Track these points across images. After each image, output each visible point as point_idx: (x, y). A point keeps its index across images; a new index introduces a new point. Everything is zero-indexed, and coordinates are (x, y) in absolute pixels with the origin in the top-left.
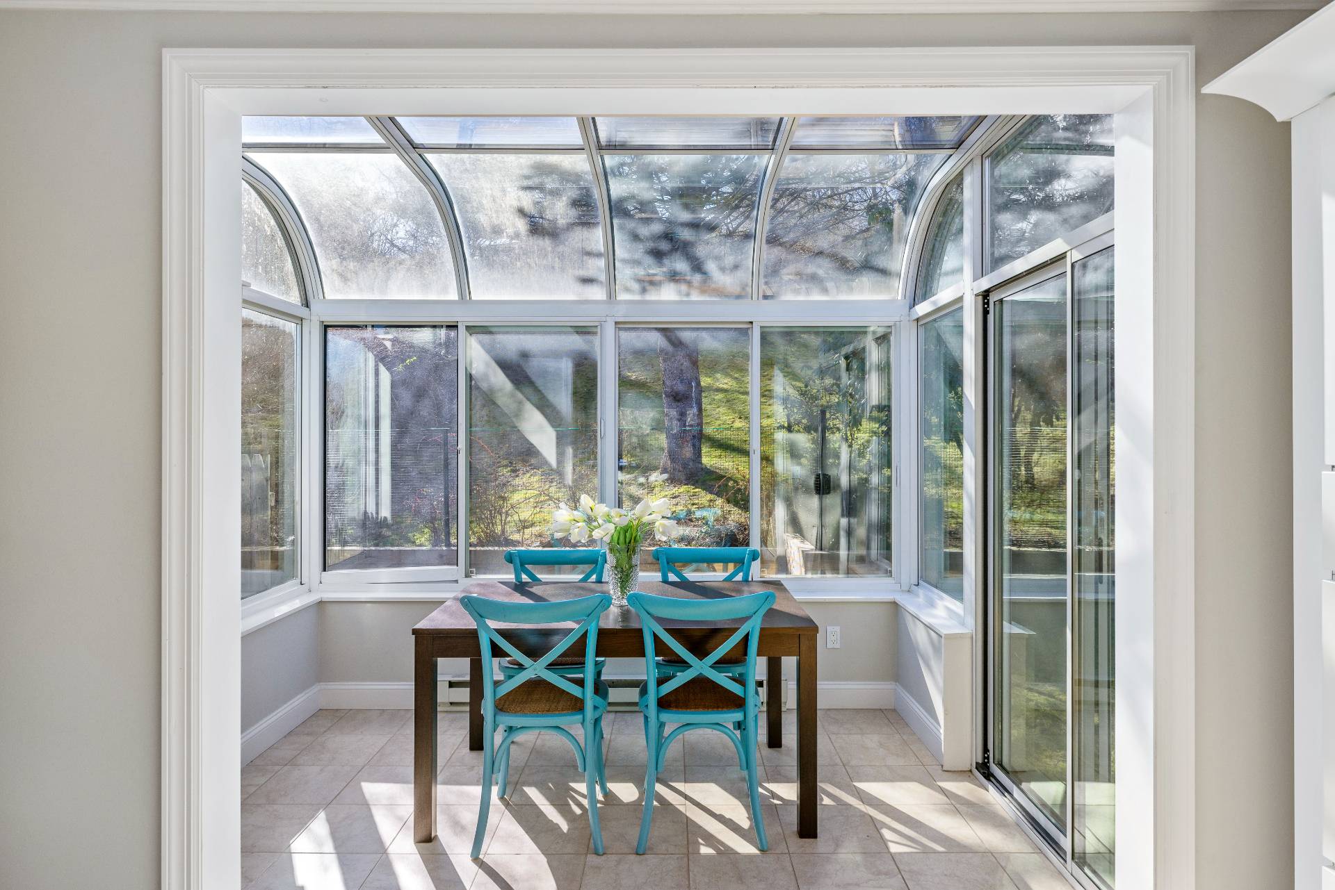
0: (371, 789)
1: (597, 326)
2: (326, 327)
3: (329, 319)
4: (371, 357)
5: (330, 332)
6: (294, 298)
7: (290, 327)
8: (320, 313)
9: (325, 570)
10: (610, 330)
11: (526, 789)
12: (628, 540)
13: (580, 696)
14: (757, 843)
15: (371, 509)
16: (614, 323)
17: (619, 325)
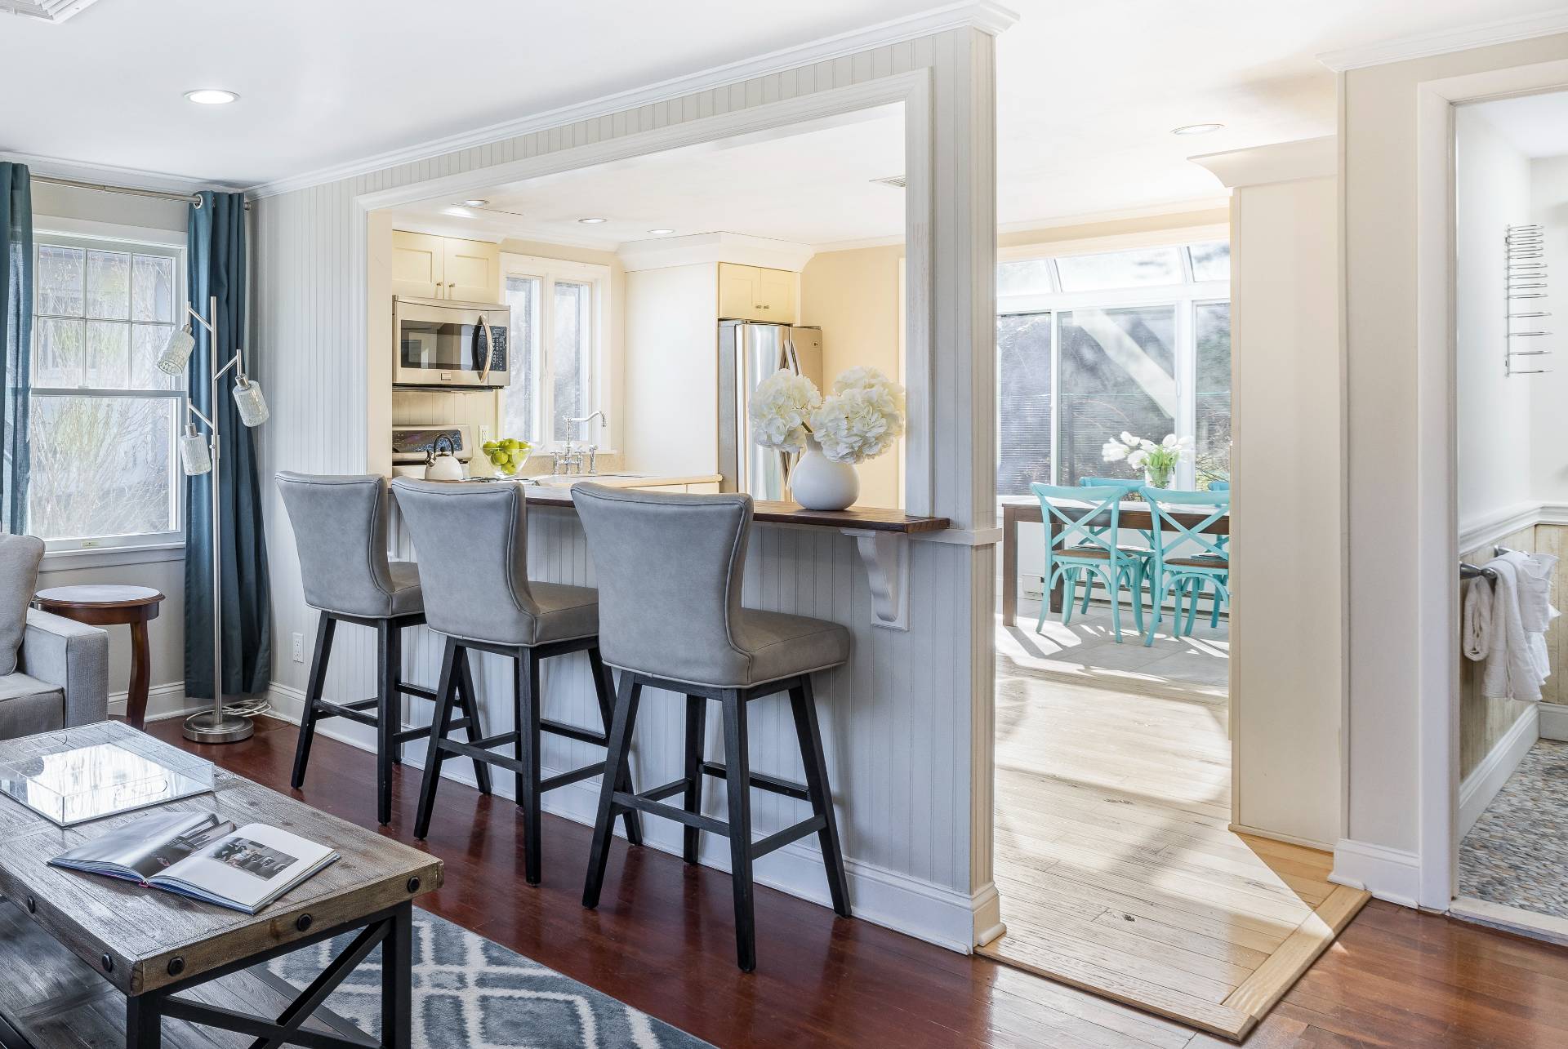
1: (1173, 306)
10: (1187, 308)
11: (1083, 626)
16: (1190, 303)
17: (1196, 303)
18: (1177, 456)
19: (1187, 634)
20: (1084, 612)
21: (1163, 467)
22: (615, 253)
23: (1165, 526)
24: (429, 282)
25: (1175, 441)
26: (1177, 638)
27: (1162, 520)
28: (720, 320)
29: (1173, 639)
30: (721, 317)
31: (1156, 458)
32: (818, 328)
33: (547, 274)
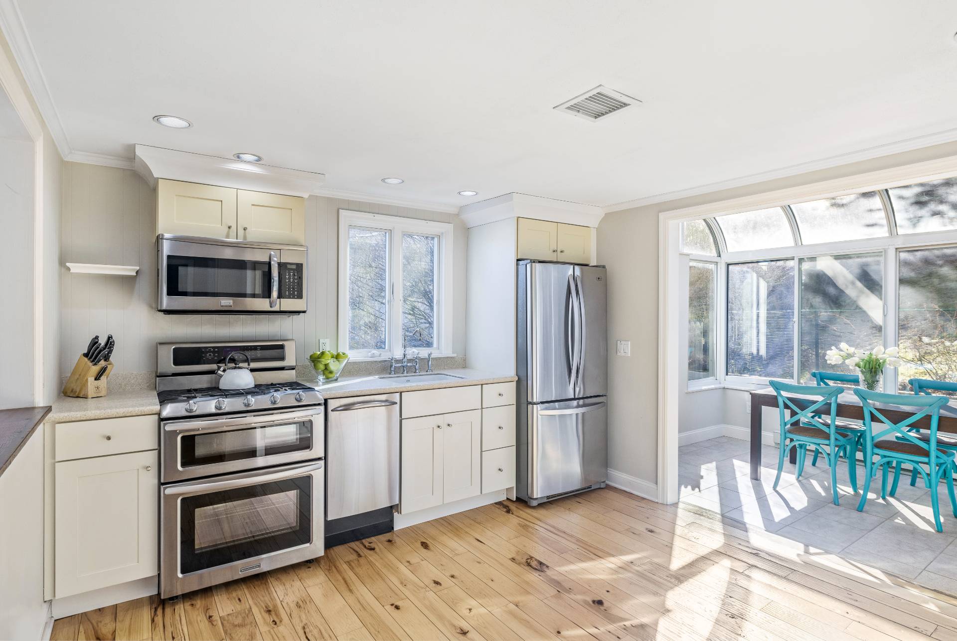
0: (736, 462)
1: (882, 252)
2: (728, 265)
3: (730, 261)
4: (755, 275)
5: (730, 267)
6: (714, 253)
7: (712, 267)
8: (726, 258)
9: (727, 375)
10: (892, 253)
11: (811, 481)
12: (871, 367)
13: (828, 432)
14: (935, 527)
15: (755, 352)
16: (894, 249)
17: (898, 250)
18: (884, 362)
19: (892, 494)
20: (814, 464)
21: (873, 370)
22: (458, 215)
23: (874, 418)
24: (220, 226)
25: (883, 350)
26: (884, 498)
27: (872, 414)
28: (518, 260)
29: (881, 501)
30: (519, 257)
31: (868, 363)
32: (604, 267)
33: (394, 228)
